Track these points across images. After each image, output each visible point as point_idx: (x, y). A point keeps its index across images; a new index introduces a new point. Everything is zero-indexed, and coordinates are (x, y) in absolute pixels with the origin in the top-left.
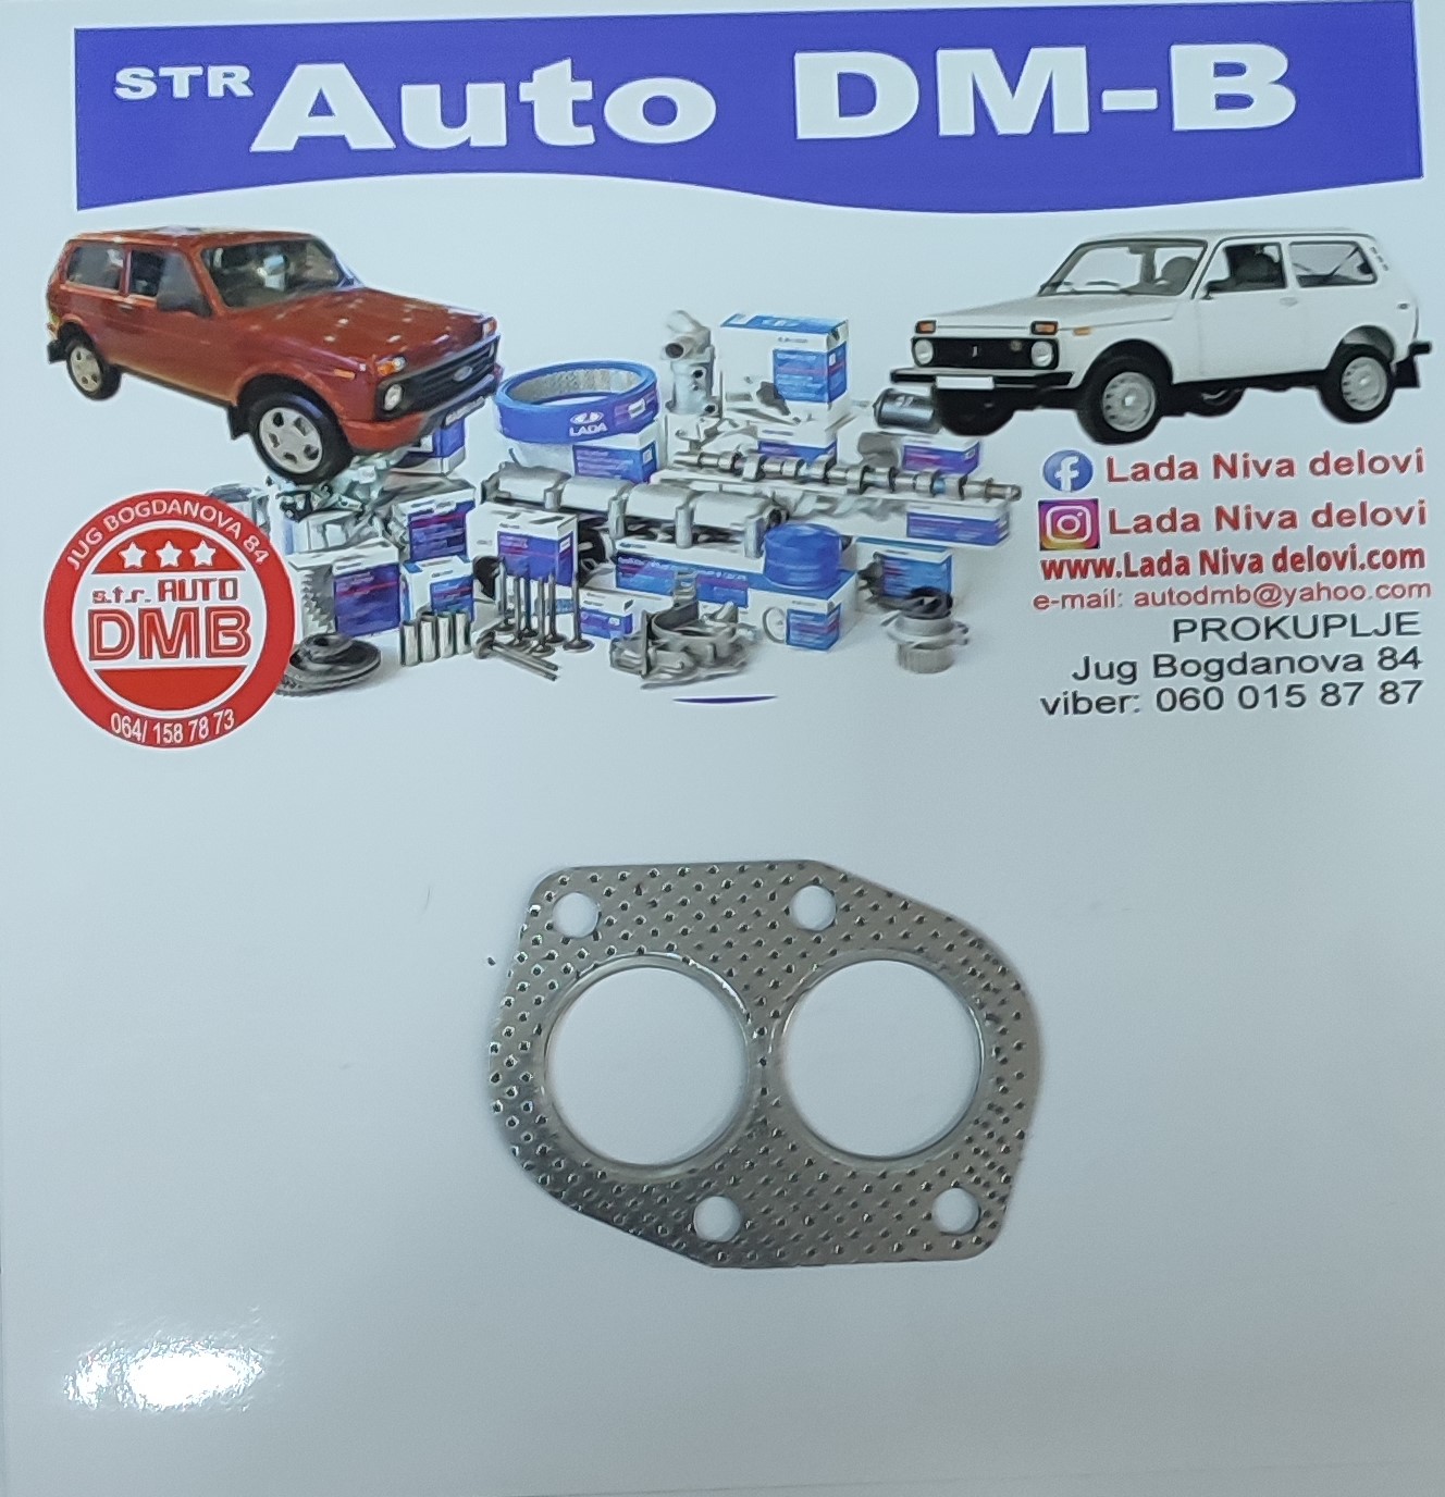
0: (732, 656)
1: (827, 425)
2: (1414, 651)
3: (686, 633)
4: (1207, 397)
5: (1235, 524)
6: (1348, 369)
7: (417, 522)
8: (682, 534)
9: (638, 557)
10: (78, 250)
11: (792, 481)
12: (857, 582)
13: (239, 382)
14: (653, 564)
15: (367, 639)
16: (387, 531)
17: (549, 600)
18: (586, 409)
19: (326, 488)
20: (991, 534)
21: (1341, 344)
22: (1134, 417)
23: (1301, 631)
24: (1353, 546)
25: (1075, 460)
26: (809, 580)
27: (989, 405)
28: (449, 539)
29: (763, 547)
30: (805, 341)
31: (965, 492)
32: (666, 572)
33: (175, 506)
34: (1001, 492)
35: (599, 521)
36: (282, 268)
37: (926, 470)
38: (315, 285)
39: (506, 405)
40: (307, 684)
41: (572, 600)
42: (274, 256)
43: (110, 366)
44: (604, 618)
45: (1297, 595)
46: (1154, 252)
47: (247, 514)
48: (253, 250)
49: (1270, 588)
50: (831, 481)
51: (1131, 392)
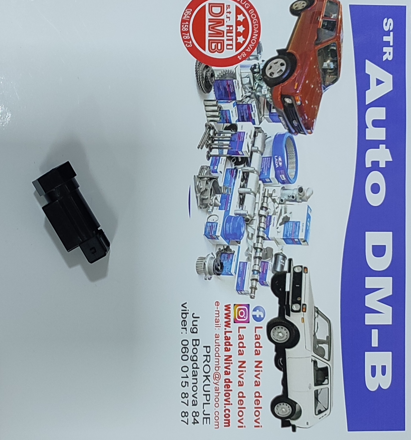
0: (204, 204)
1: (276, 237)
2: (198, 423)
3: (211, 190)
4: (281, 359)
5: (240, 367)
6: (288, 405)
7: (249, 107)
8: (243, 190)
9: (236, 176)
10: (337, 4)
11: (258, 226)
12: (225, 245)
13: (295, 52)
14: (233, 180)
15: (213, 90)
16: (247, 97)
17: (223, 147)
18: (283, 162)
19: (260, 78)
20: (240, 288)
21: (296, 403)
23: (205, 387)
24: (232, 404)
25: (262, 316)
26: (227, 230)
27: (280, 289)
28: (243, 116)
29: (238, 216)
30: (302, 232)
31: (253, 281)
32: (231, 185)
33: (256, 31)
34: (253, 292)
35: (248, 164)
36: (329, 68)
37: (261, 269)
38: (324, 78)
39: (285, 136)
40: (199, 70)
41: (223, 154)
42: (333, 65)
43: (300, 13)
44: (217, 164)
45: (217, 386)
46: (327, 344)
47: (253, 54)
48: (335, 59)
49: (219, 377)
50: (258, 238)
51: (283, 335)
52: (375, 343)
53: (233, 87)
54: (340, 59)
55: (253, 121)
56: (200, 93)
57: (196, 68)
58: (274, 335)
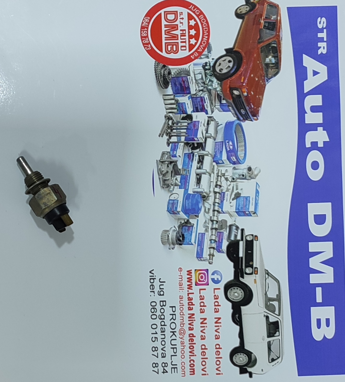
0: (166, 185)
1: (229, 211)
2: (167, 372)
3: (172, 172)
4: (237, 316)
5: (202, 323)
6: (244, 354)
7: (202, 99)
8: (199, 171)
9: (193, 159)
10: (276, 7)
11: (214, 201)
12: (186, 219)
13: (240, 50)
14: (191, 163)
15: (170, 86)
16: (200, 91)
17: (181, 135)
18: (234, 145)
19: (211, 74)
20: (199, 256)
21: (252, 353)
22: (232, 296)
23: (172, 341)
24: (196, 355)
25: (220, 279)
26: (187, 206)
27: (235, 255)
28: (197, 107)
29: (196, 193)
30: (252, 205)
31: (211, 249)
32: (189, 167)
33: (206, 34)
34: (211, 259)
35: (203, 148)
36: (271, 62)
37: (217, 238)
38: (267, 71)
39: (235, 123)
40: (158, 69)
41: (181, 141)
42: (275, 60)
43: (244, 16)
44: (176, 150)
45: (182, 340)
46: (277, 301)
47: (204, 53)
48: (276, 55)
49: (184, 333)
50: (214, 212)
51: (238, 295)
52: (319, 299)
53: (187, 83)
54: (280, 55)
55: (206, 111)
56: (159, 89)
57: (155, 68)
58: (230, 295)
